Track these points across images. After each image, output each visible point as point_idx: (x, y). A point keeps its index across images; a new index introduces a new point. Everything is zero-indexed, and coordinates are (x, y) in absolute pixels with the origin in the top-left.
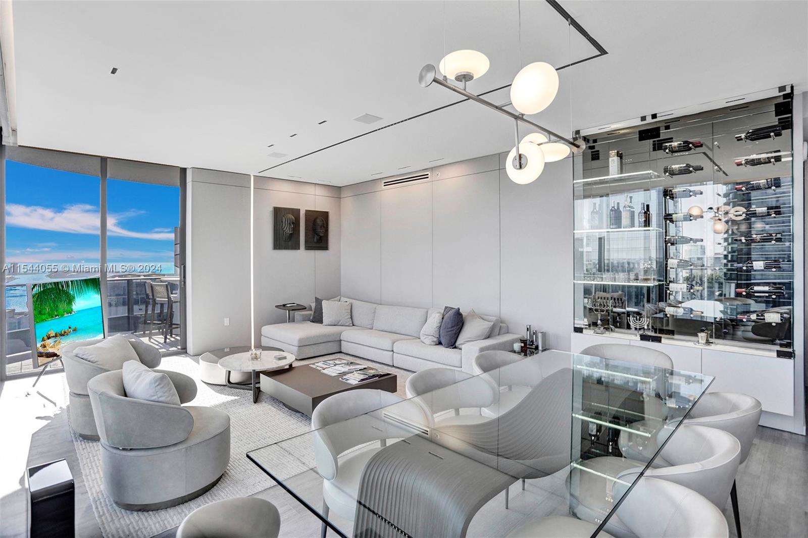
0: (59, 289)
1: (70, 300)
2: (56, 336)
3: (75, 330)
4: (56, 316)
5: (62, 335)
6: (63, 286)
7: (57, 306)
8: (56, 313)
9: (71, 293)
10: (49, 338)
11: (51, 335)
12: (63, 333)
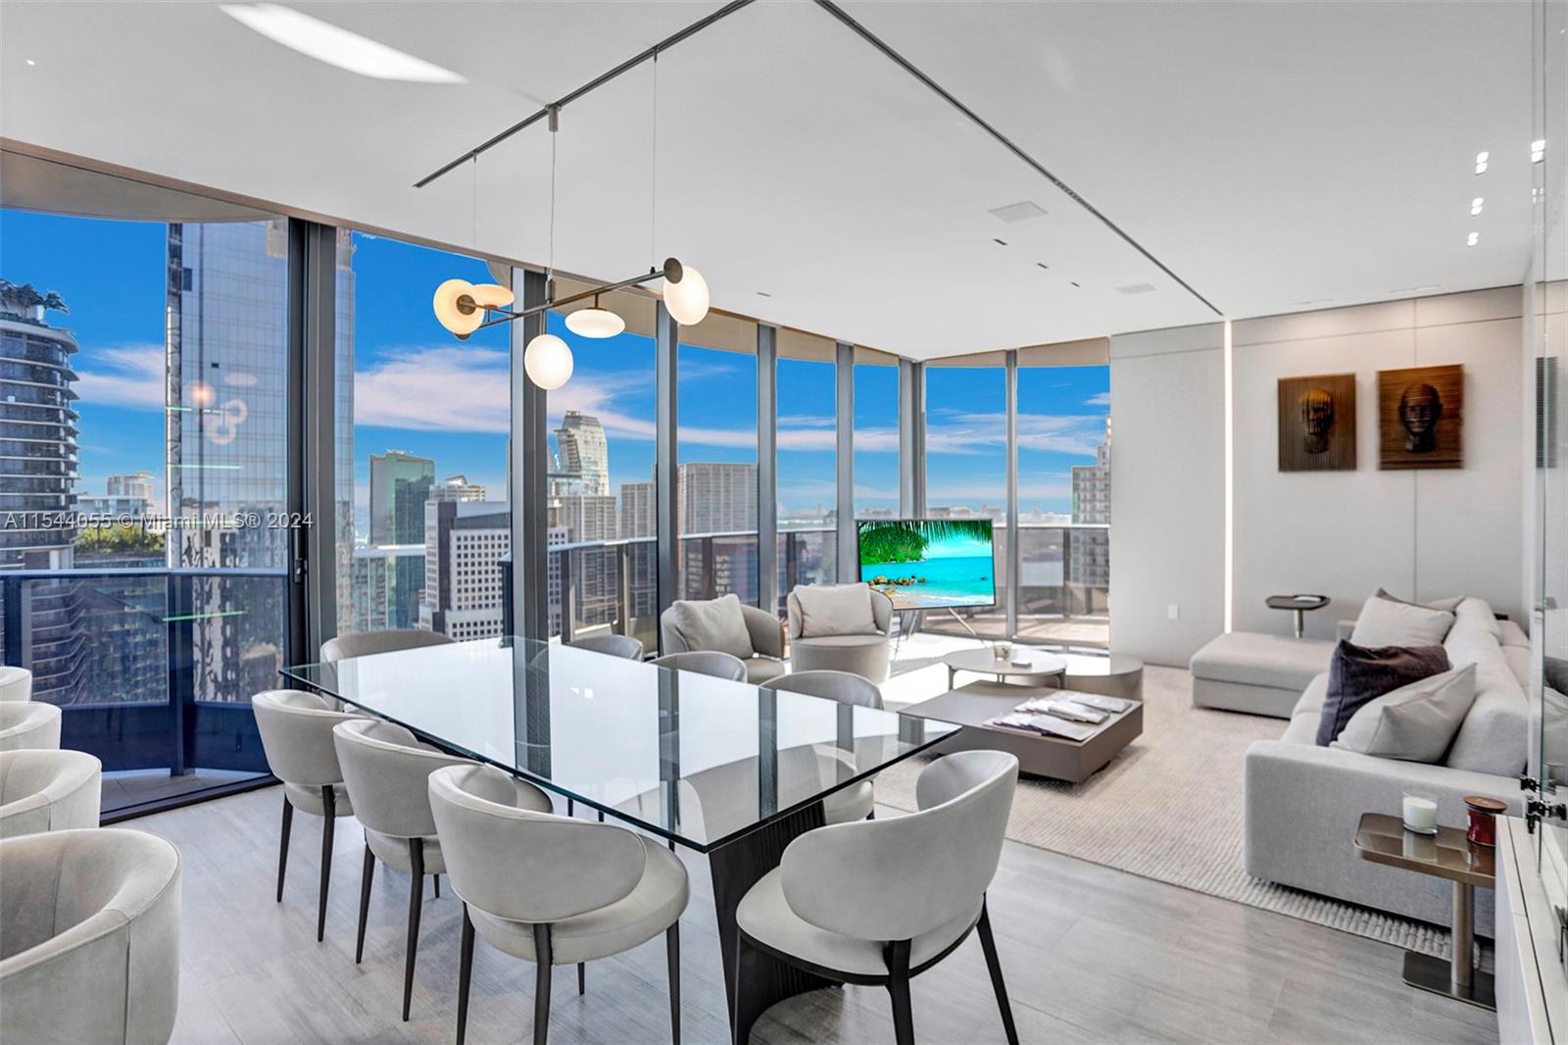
0: (902, 530)
1: (919, 543)
2: (889, 583)
3: (922, 581)
4: (892, 560)
5: (898, 583)
6: (908, 526)
7: (895, 549)
8: (892, 557)
9: (923, 535)
10: (877, 583)
11: (881, 581)
12: (900, 581)
